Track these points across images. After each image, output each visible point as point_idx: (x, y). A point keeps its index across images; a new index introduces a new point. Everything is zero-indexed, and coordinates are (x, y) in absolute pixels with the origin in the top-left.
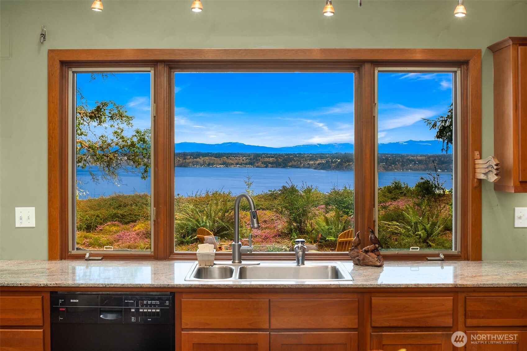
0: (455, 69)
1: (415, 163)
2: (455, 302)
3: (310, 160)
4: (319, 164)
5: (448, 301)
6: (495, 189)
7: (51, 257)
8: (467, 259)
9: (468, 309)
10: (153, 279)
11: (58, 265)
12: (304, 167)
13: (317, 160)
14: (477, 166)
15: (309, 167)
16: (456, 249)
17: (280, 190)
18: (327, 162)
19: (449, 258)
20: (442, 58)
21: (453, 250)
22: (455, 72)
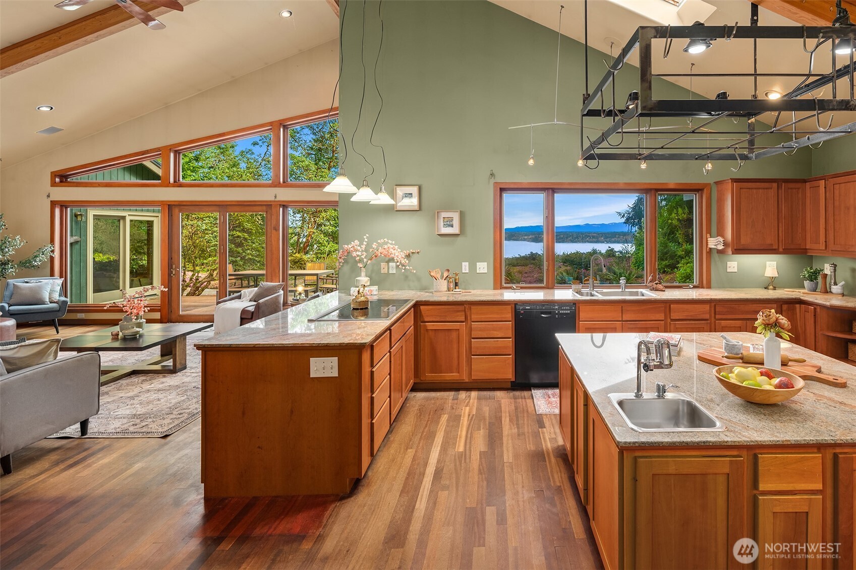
0: (696, 193)
1: (590, 238)
2: (710, 307)
3: (525, 236)
4: (530, 238)
5: (707, 307)
6: (717, 253)
7: (495, 288)
8: (703, 287)
9: (717, 310)
10: (544, 297)
11: (499, 291)
12: (521, 240)
13: (529, 236)
14: (709, 241)
15: (525, 240)
16: (696, 283)
17: (529, 255)
18: (536, 237)
19: (695, 287)
20: (691, 188)
21: (695, 283)
22: (696, 194)
